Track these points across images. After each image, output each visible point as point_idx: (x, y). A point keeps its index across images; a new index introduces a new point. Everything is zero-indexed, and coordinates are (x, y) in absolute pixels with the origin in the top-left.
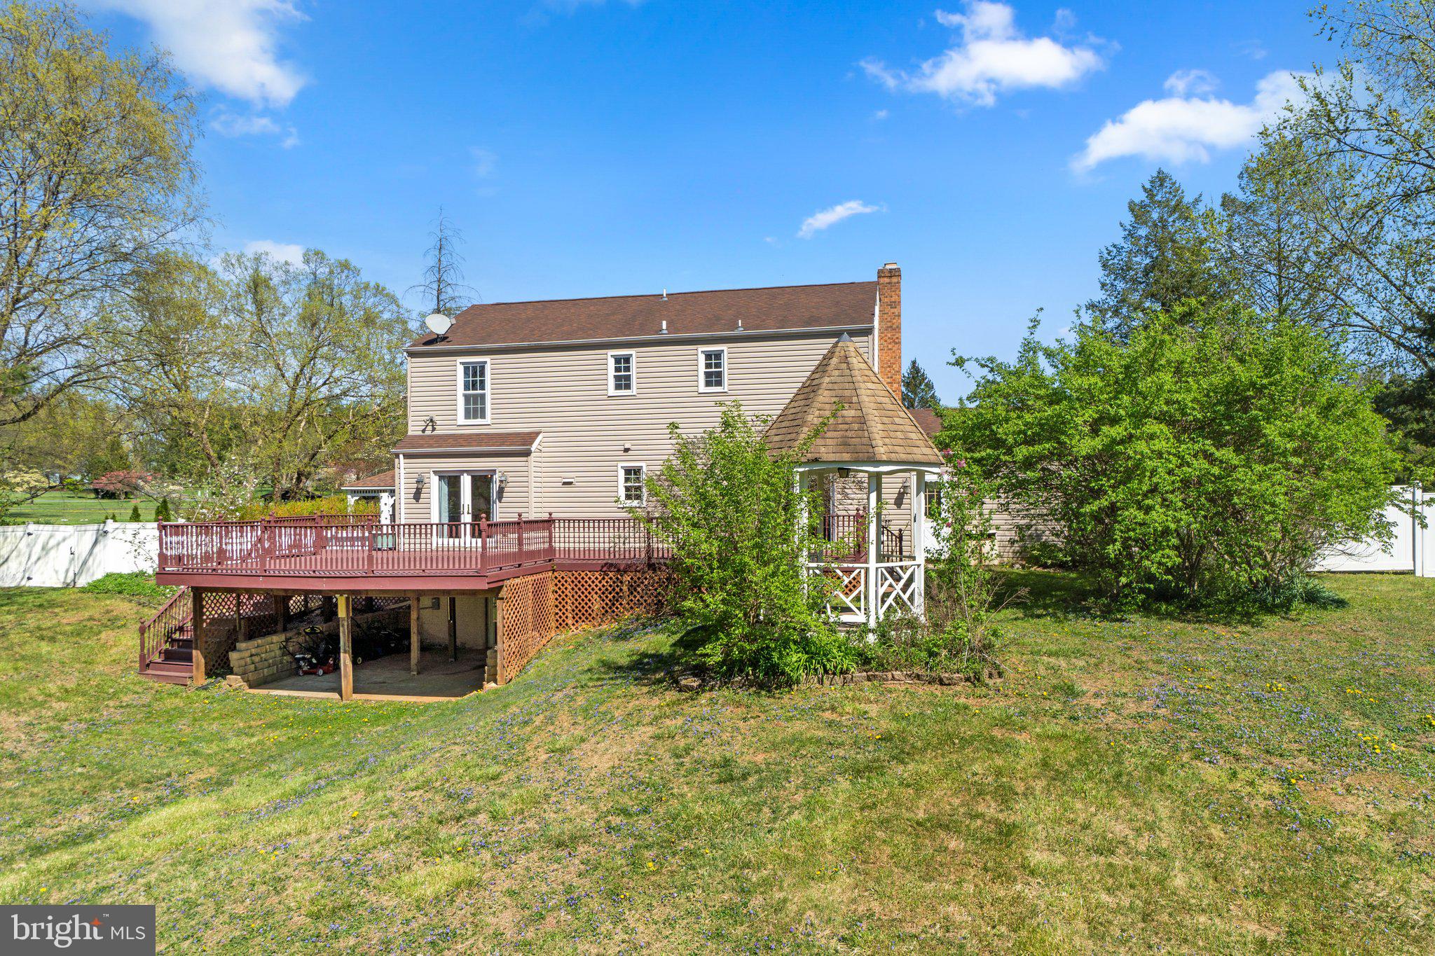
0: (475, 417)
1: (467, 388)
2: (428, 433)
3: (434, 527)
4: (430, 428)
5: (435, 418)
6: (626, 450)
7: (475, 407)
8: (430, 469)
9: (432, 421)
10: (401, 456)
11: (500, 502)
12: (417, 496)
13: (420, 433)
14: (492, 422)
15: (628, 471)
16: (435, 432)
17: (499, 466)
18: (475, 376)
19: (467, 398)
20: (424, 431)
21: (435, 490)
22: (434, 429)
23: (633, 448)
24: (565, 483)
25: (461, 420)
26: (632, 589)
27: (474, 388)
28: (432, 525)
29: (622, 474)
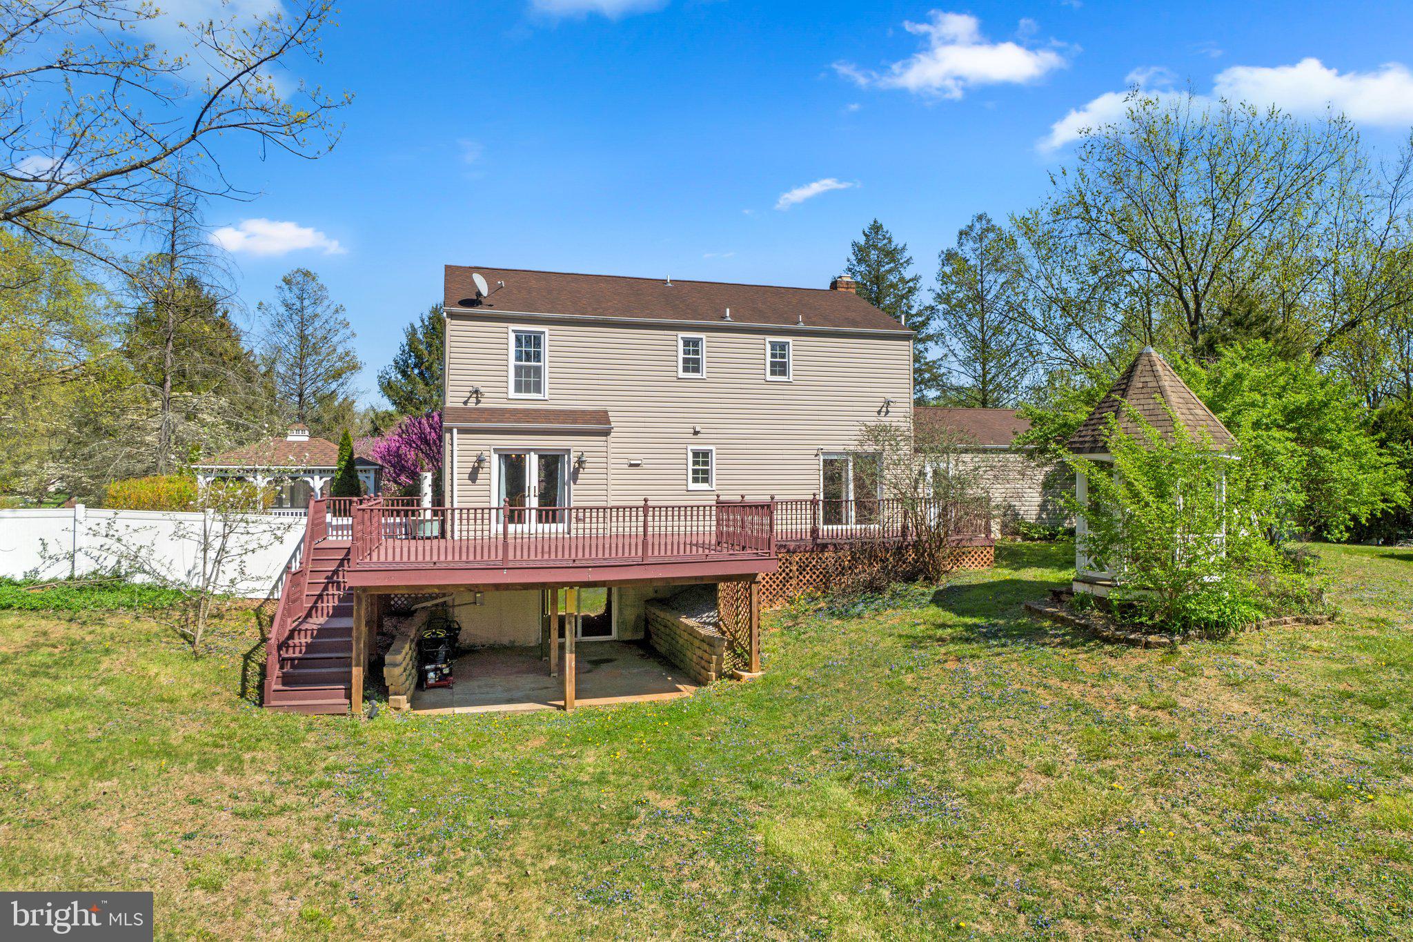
0: (528, 390)
1: (519, 358)
2: (471, 405)
3: (494, 512)
4: (473, 400)
5: (482, 390)
6: (696, 433)
7: (529, 379)
8: (490, 446)
9: (476, 392)
10: (455, 431)
11: (575, 483)
12: (473, 476)
13: (462, 405)
14: (550, 396)
15: (696, 454)
16: (480, 405)
17: (575, 445)
18: (530, 347)
19: (518, 369)
20: (465, 403)
21: (495, 470)
22: (478, 402)
23: (702, 431)
24: (631, 465)
25: (512, 394)
26: (801, 570)
27: (528, 360)
28: (490, 509)
29: (690, 455)
